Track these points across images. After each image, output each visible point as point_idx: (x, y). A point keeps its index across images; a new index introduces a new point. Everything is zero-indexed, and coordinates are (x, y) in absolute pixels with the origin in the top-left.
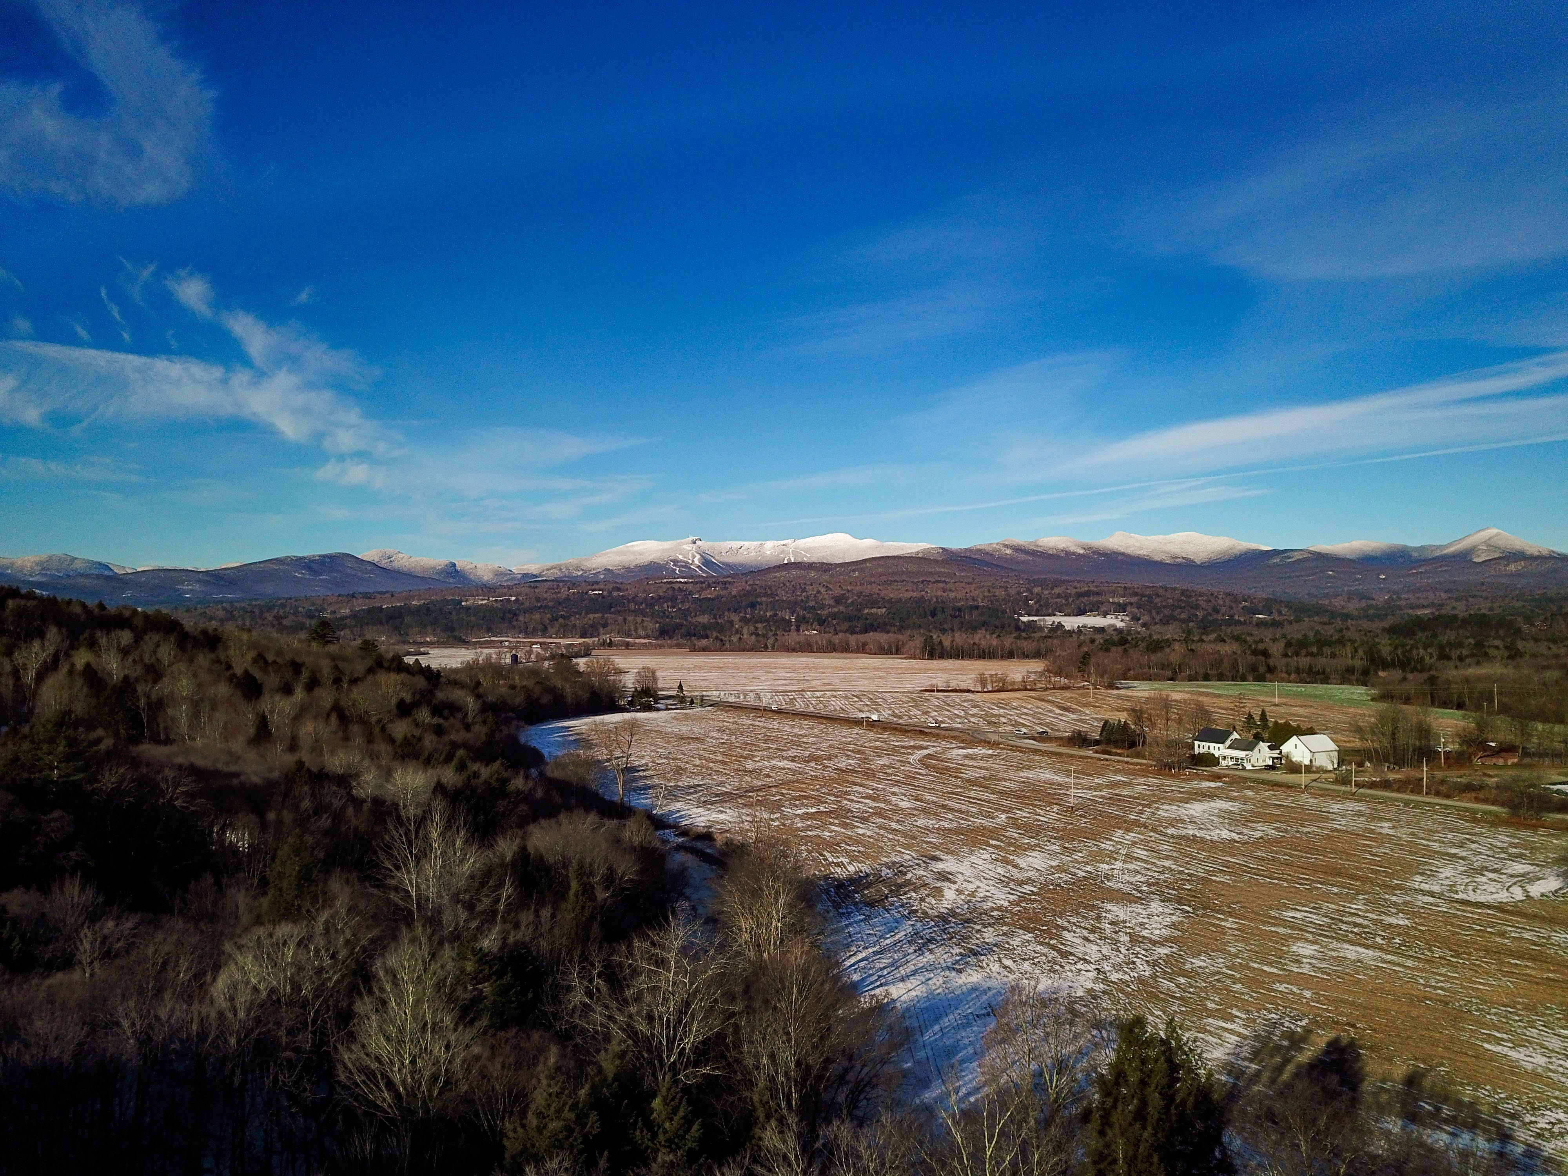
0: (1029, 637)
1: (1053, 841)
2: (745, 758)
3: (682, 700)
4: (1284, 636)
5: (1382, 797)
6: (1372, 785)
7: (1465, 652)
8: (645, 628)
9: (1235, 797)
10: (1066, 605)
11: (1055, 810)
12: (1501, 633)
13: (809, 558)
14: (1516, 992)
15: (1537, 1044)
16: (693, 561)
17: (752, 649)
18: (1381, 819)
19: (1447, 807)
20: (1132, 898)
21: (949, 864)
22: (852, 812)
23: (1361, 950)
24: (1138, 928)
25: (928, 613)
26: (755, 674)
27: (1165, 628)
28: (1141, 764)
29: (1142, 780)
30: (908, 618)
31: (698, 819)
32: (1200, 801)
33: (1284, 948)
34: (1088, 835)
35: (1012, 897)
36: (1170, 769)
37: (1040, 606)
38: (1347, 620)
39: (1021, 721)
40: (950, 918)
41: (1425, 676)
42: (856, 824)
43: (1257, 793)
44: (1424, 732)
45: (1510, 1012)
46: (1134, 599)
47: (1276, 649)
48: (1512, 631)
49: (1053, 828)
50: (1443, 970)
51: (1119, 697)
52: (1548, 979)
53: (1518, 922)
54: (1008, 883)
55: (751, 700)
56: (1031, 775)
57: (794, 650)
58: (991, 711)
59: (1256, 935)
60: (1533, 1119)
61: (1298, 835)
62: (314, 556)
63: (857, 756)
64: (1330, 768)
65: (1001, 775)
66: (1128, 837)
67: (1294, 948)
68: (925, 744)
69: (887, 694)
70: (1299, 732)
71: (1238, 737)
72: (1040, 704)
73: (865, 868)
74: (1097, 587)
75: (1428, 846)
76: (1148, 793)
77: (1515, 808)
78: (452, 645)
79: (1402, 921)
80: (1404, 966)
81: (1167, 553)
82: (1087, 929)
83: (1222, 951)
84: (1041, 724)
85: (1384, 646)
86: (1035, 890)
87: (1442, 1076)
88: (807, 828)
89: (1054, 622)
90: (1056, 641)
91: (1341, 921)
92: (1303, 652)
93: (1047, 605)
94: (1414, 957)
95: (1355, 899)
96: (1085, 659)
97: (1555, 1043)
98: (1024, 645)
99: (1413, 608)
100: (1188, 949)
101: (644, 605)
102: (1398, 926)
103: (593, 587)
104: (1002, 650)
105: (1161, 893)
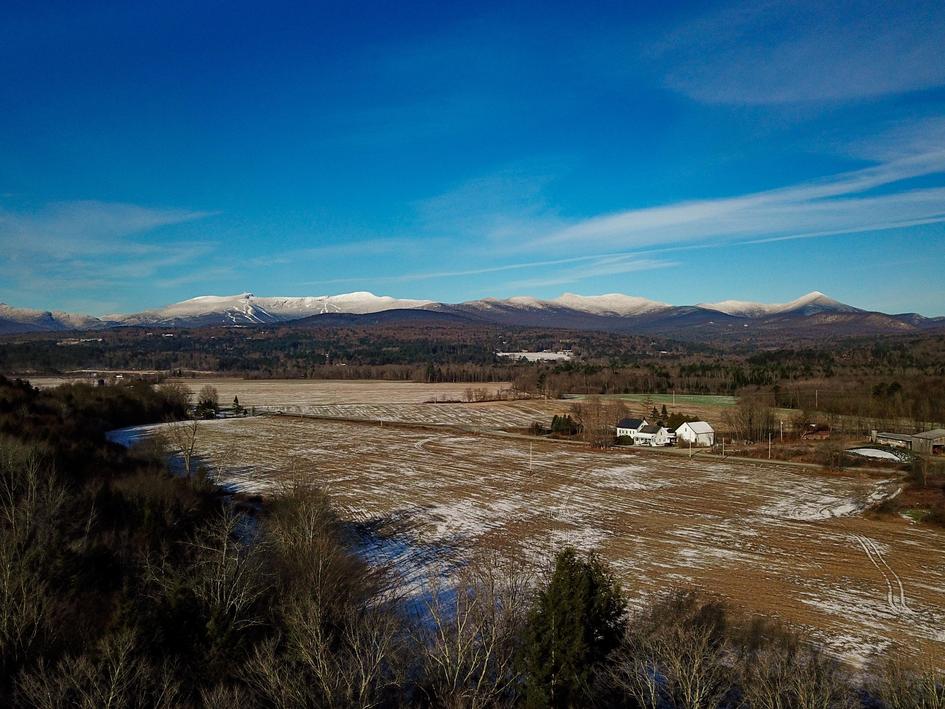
0: (503, 367)
1: (517, 493)
2: (288, 448)
3: (238, 411)
4: (680, 365)
5: (742, 461)
6: (736, 454)
7: (798, 373)
8: (208, 363)
9: (644, 463)
10: (529, 344)
11: (518, 473)
12: (822, 362)
13: (340, 310)
14: (823, 570)
15: (836, 599)
16: (247, 312)
17: (295, 377)
18: (741, 474)
19: (784, 465)
20: (571, 526)
21: (441, 510)
22: (370, 479)
23: (725, 551)
24: (575, 545)
25: (431, 351)
26: (297, 394)
27: (598, 360)
28: (579, 444)
29: (580, 454)
30: (415, 354)
31: (250, 489)
32: (620, 466)
33: (675, 553)
34: (541, 488)
35: (487, 529)
36: (600, 447)
37: (511, 345)
38: (722, 355)
39: (496, 419)
40: (442, 544)
41: (772, 387)
42: (373, 487)
43: (659, 461)
44: (771, 420)
45: (819, 582)
46: (577, 341)
47: (674, 373)
48: (828, 361)
49: (517, 485)
50: (778, 561)
51: (565, 404)
52: (844, 562)
53: (826, 531)
54: (484, 520)
55: (293, 411)
56: (502, 452)
57: (328, 378)
58: (475, 414)
59: (656, 546)
60: (832, 641)
61: (686, 485)
63: (375, 444)
64: (708, 444)
65: (480, 453)
66: (569, 489)
67: (682, 553)
68: (426, 435)
69: (398, 405)
70: (688, 420)
71: (647, 424)
72: (510, 409)
73: (379, 515)
74: (550, 332)
75: (771, 489)
76: (584, 462)
77: (827, 464)
78: (49, 376)
79: (752, 533)
80: (753, 560)
81: (599, 308)
82: (540, 547)
83: (634, 556)
84: (510, 421)
85: (747, 370)
86: (503, 524)
87: (774, 620)
88: (336, 491)
89: (520, 356)
90: (522, 369)
91: (713, 535)
92: (693, 374)
93: (516, 345)
94: (759, 554)
95: (722, 521)
96: (541, 379)
97: (847, 598)
98: (500, 372)
99: (765, 347)
100: (610, 556)
101: (207, 345)
102: (750, 536)
103: (166, 331)
104: (484, 375)
105: (592, 523)
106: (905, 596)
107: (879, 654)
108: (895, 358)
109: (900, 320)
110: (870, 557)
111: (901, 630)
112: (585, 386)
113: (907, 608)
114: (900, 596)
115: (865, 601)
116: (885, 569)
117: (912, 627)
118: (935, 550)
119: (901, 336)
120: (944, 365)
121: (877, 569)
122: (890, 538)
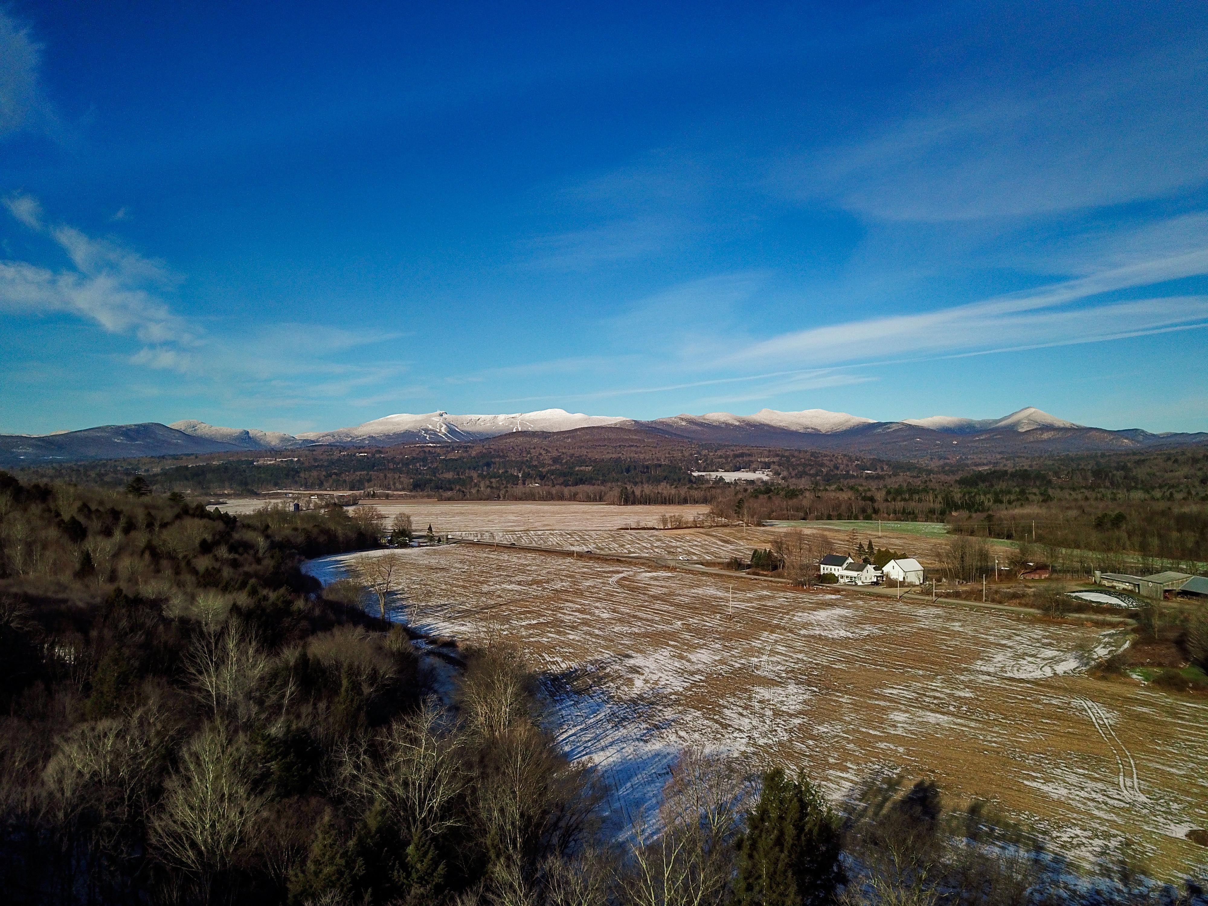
0: (699, 488)
1: (716, 641)
2: (481, 583)
3: (431, 539)
4: (885, 486)
5: (954, 604)
6: (948, 596)
7: (1013, 497)
8: (401, 483)
9: (850, 606)
10: (726, 463)
11: (718, 617)
12: (1038, 483)
13: (533, 428)
14: (1046, 743)
15: (1061, 780)
16: (440, 430)
17: (489, 498)
18: (953, 620)
19: (1000, 610)
20: (774, 682)
21: (638, 660)
22: (565, 622)
23: (939, 716)
24: (779, 705)
25: (624, 470)
26: (490, 518)
27: (799, 480)
28: (781, 582)
29: (782, 594)
30: (608, 474)
31: (444, 631)
32: (824, 609)
33: (884, 716)
34: (742, 636)
35: (686, 684)
36: (803, 586)
37: (707, 464)
38: (930, 475)
39: (693, 551)
40: (639, 702)
41: (985, 515)
42: (568, 631)
43: (865, 603)
44: (984, 556)
45: (1042, 758)
46: (776, 459)
47: (880, 496)
48: (1045, 482)
49: (716, 631)
50: (997, 729)
51: (765, 532)
52: (1069, 732)
53: (1049, 692)
54: (682, 674)
55: (487, 538)
56: (700, 591)
57: (521, 499)
58: (671, 544)
59: (865, 708)
60: (1059, 834)
61: (895, 633)
62: (130, 426)
63: (569, 579)
64: (917, 583)
65: (677, 592)
66: (771, 637)
67: (892, 716)
68: (621, 569)
69: (592, 532)
70: (896, 557)
71: (852, 561)
72: (706, 538)
73: (574, 665)
74: (748, 450)
75: (986, 639)
76: (786, 603)
77: (1046, 610)
78: (245, 497)
79: (967, 694)
80: (969, 727)
81: (799, 424)
82: (741, 707)
83: (840, 720)
84: (707, 553)
85: (956, 493)
86: (703, 678)
87: (995, 806)
88: (530, 636)
89: (717, 476)
90: (719, 491)
91: (925, 695)
92: (899, 498)
93: (712, 464)
94: (976, 720)
95: (934, 678)
96: (740, 504)
97: (1073, 779)
98: (695, 493)
99: (976, 465)
100: (815, 719)
101: (401, 465)
102: (965, 698)
103: (360, 451)
104: (679, 497)
105: (796, 678)
106: (1138, 778)
107: (1111, 853)
108: (1118, 478)
109: (1122, 436)
110: (1098, 727)
111: (1136, 822)
112: (785, 512)
113: (1141, 794)
114: (1132, 778)
115: (1093, 785)
116: (1115, 743)
117: (1147, 819)
118: (1169, 719)
119: (1124, 454)
120: (1173, 486)
121: (1106, 743)
122: (1118, 703)
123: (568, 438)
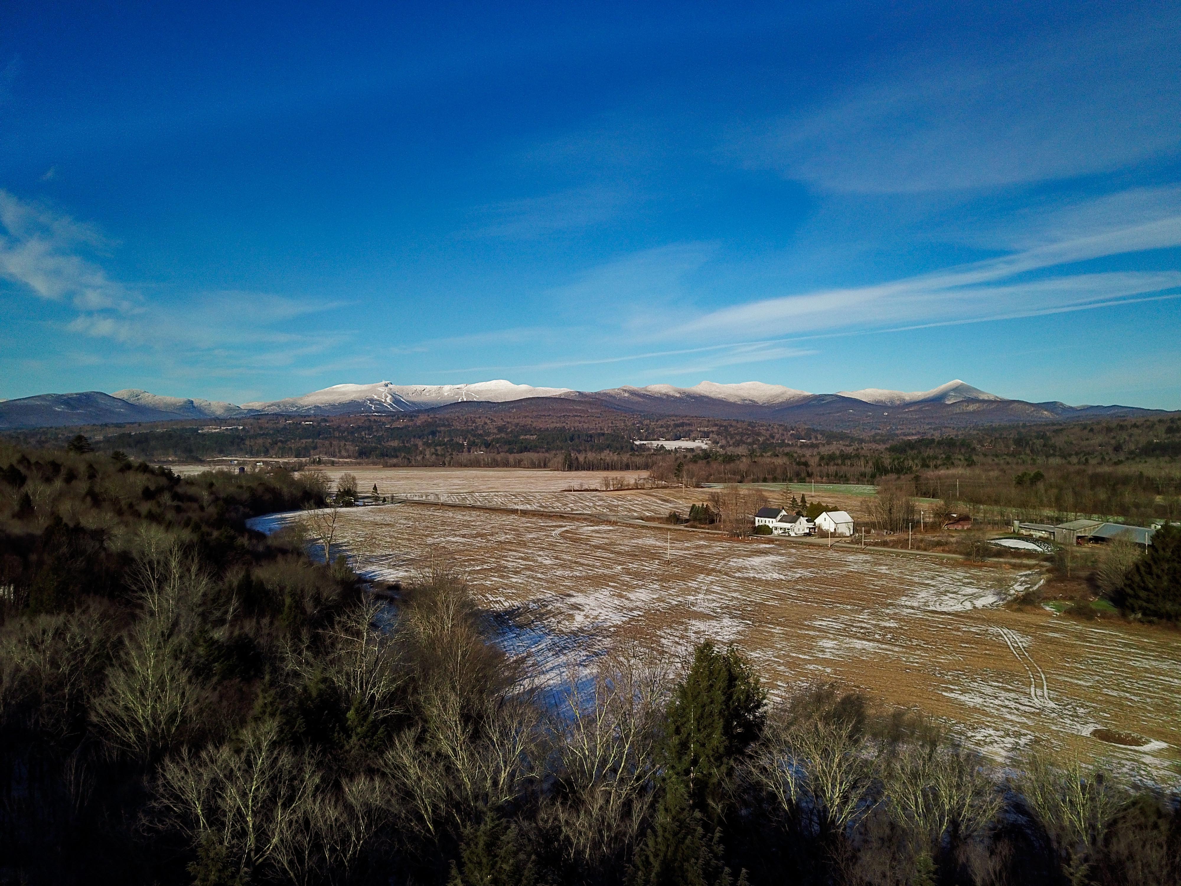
0: (641, 455)
1: (655, 582)
2: (426, 536)
3: (377, 499)
4: (819, 453)
5: (882, 551)
6: (876, 544)
7: (939, 462)
8: (347, 451)
9: (783, 553)
10: (667, 433)
11: (656, 563)
12: (963, 451)
13: (478, 399)
14: (965, 662)
15: (977, 691)
16: (386, 400)
17: (433, 465)
18: (880, 565)
19: (925, 556)
20: (710, 617)
21: (579, 599)
22: (508, 568)
23: (864, 642)
24: (714, 635)
25: (568, 439)
26: (435, 482)
27: (737, 449)
28: (718, 534)
29: (718, 544)
30: (553, 442)
31: (389, 577)
32: (759, 556)
33: (814, 644)
34: (679, 578)
35: (624, 619)
36: (738, 536)
37: (648, 433)
38: (861, 444)
39: (633, 508)
40: (579, 634)
41: (913, 476)
42: (511, 575)
43: (798, 551)
44: (911, 510)
45: (960, 674)
46: (715, 429)
47: (813, 462)
48: (970, 450)
49: (655, 574)
50: (919, 652)
51: (703, 493)
52: (986, 654)
53: (968, 622)
54: (622, 610)
55: (432, 498)
56: (640, 541)
57: (466, 466)
58: (612, 503)
59: (795, 636)
60: (973, 734)
61: (826, 575)
62: (71, 394)
63: (513, 533)
64: (848, 534)
65: (618, 542)
66: (708, 579)
67: (821, 643)
68: (564, 524)
69: (536, 494)
70: (827, 510)
71: (786, 514)
72: (647, 497)
73: (516, 603)
74: (688, 420)
75: (911, 579)
76: (722, 551)
77: (968, 554)
78: (191, 463)
79: (892, 624)
80: (893, 651)
81: (738, 396)
82: (678, 637)
83: (772, 647)
84: (647, 510)
85: (886, 459)
86: (641, 613)
87: (915, 713)
88: (474, 580)
89: (658, 445)
90: (660, 457)
91: (852, 626)
92: (832, 463)
93: (653, 433)
94: (899, 645)
95: (861, 612)
96: (679, 468)
97: (988, 690)
98: (638, 460)
99: (905, 435)
100: (748, 646)
101: (346, 433)
102: (890, 627)
103: (305, 419)
104: (621, 463)
105: (731, 613)
106: (1048, 689)
107: (1022, 748)
108: (1038, 447)
109: (1042, 408)
110: (1012, 649)
111: (1044, 724)
112: (723, 475)
113: (1050, 702)
114: (1043, 689)
115: (1007, 694)
116: (1028, 661)
117: (1055, 721)
118: (1078, 643)
119: (1044, 425)
120: (1089, 454)
121: (1020, 661)
122: (1033, 630)
123: (513, 408)
